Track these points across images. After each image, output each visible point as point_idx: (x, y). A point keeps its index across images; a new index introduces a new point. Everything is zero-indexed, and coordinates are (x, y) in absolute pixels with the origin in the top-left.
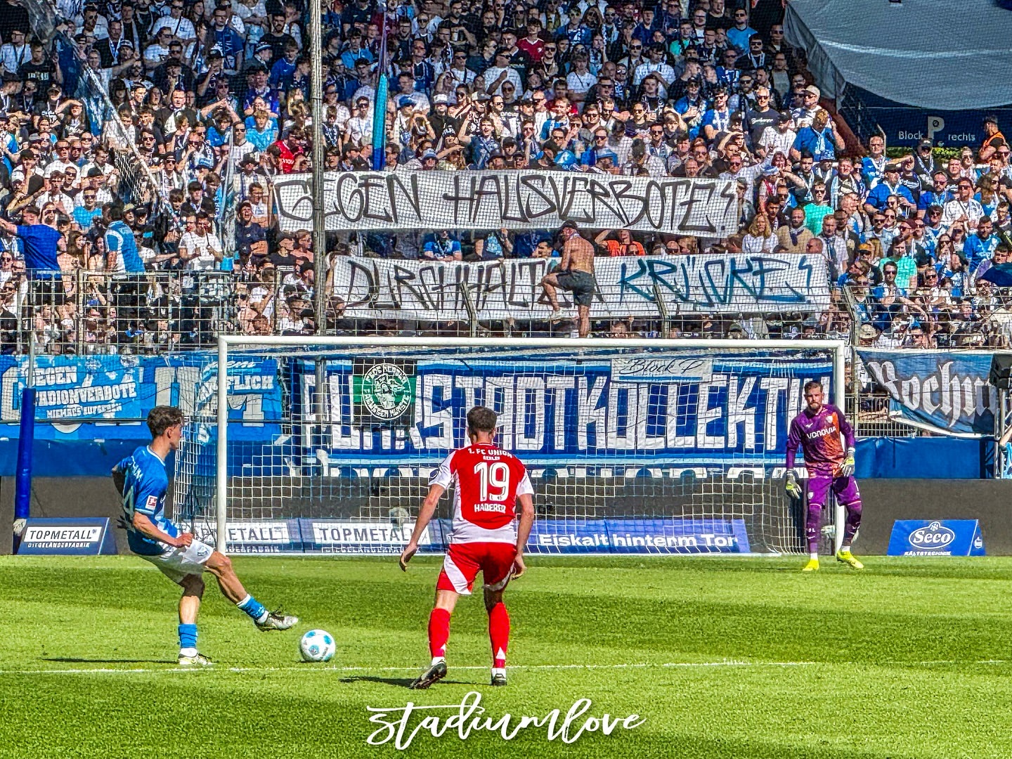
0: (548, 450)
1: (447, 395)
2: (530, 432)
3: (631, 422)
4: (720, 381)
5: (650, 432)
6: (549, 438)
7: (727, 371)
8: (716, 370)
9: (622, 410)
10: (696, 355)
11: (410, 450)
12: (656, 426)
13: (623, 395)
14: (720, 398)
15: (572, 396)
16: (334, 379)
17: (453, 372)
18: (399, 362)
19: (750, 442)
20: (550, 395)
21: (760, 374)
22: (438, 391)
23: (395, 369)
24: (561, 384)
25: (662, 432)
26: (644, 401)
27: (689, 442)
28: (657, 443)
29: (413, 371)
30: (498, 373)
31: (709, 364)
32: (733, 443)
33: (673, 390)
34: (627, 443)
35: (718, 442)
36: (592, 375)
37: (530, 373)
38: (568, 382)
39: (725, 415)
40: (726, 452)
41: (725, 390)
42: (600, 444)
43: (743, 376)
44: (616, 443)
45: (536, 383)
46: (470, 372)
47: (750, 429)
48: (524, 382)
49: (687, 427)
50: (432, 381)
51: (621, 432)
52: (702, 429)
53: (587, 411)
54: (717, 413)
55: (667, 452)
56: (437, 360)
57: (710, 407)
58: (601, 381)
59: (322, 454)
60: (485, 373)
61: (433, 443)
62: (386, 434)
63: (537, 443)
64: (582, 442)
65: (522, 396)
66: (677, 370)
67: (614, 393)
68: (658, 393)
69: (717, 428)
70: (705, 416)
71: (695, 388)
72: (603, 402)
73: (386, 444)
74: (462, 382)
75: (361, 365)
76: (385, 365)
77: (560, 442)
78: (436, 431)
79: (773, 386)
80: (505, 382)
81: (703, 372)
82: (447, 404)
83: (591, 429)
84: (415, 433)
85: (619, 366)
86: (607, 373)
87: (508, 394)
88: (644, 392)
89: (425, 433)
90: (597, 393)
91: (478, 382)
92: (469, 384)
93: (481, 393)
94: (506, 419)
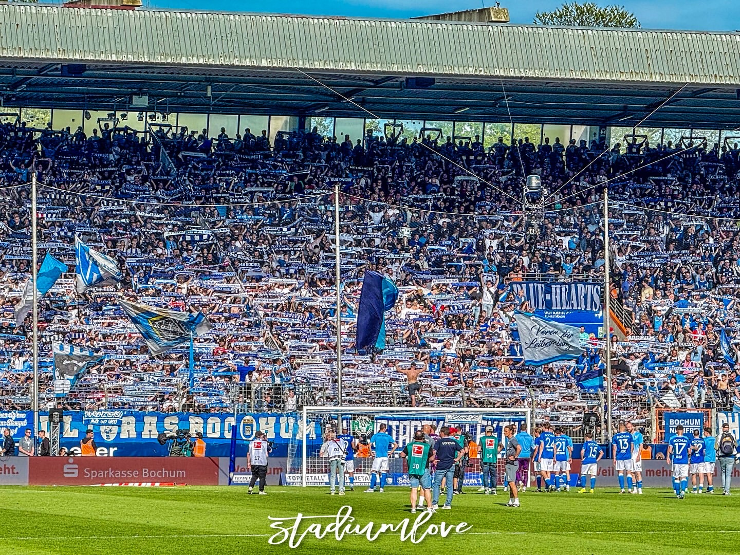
4: (485, 423)
7: (488, 420)
8: (484, 419)
10: (476, 414)
16: (345, 422)
17: (388, 419)
18: (369, 416)
21: (499, 421)
23: (367, 418)
29: (373, 419)
30: (405, 420)
31: (480, 417)
33: (468, 426)
37: (416, 419)
43: (493, 421)
45: (418, 423)
46: (395, 419)
48: (414, 423)
56: (381, 415)
57: (481, 432)
60: (399, 420)
66: (469, 419)
71: (476, 426)
74: (391, 423)
76: (364, 417)
79: (504, 425)
80: (407, 423)
81: (479, 420)
85: (448, 417)
86: (444, 420)
87: (408, 428)
91: (397, 423)
92: (394, 424)
93: (398, 427)
94: (407, 436)
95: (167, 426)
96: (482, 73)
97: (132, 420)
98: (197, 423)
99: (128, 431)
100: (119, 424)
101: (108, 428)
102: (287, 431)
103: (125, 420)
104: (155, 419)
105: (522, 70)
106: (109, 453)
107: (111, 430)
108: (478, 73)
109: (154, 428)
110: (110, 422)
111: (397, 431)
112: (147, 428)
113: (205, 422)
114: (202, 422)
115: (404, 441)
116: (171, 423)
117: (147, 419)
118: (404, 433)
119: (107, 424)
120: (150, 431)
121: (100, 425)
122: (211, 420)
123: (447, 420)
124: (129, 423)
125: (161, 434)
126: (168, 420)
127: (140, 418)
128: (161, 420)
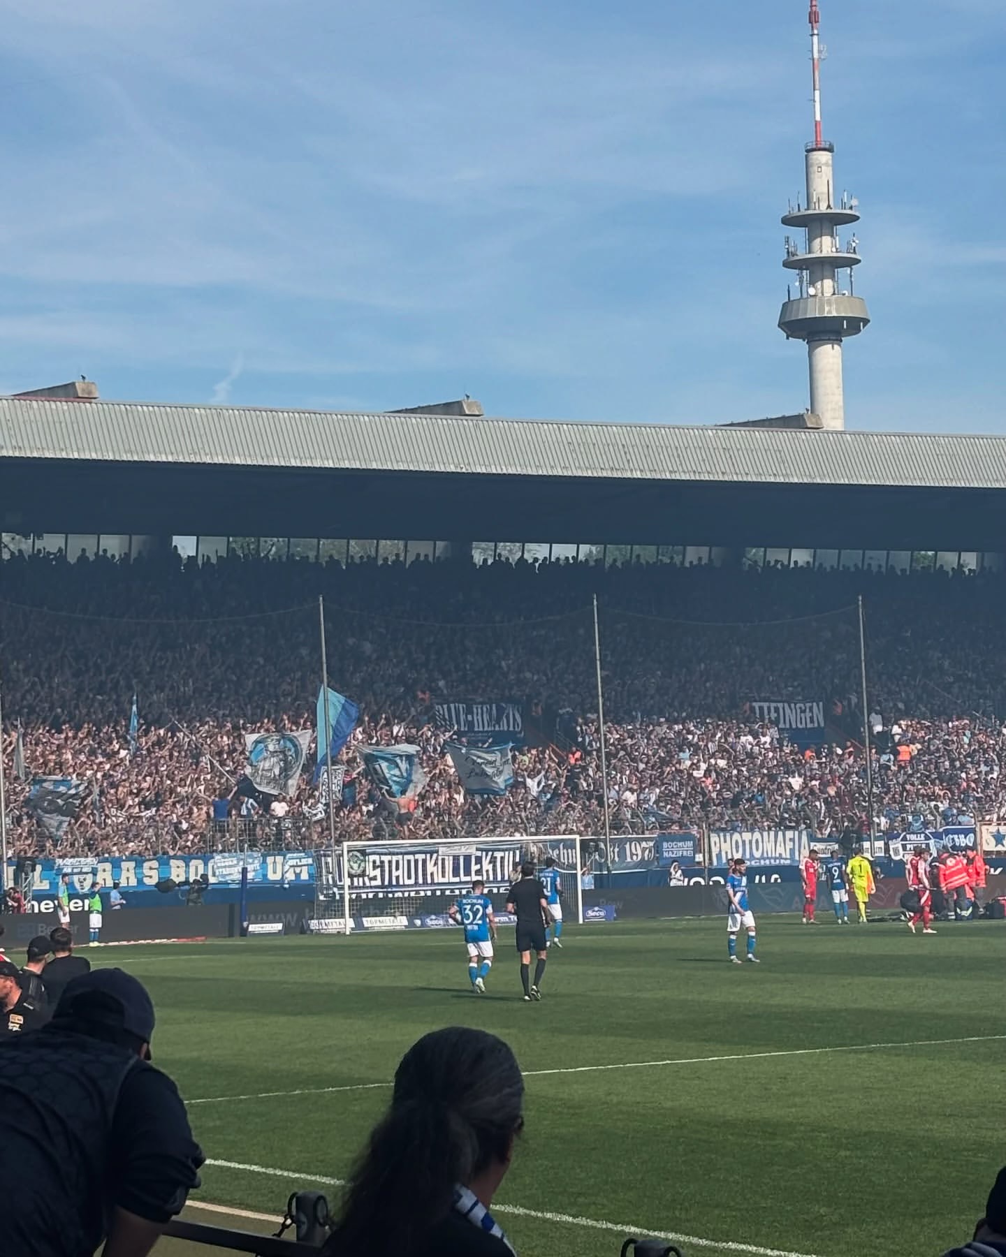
0: (416, 883)
1: (378, 863)
2: (409, 877)
3: (446, 871)
4: (479, 854)
5: (454, 876)
6: (416, 878)
7: (482, 850)
8: (477, 849)
9: (443, 867)
10: (469, 843)
11: (364, 887)
12: (456, 873)
13: (443, 860)
14: (479, 860)
15: (424, 861)
17: (380, 854)
19: (491, 878)
20: (416, 861)
21: (493, 851)
22: (374, 862)
23: (358, 854)
24: (420, 857)
25: (459, 876)
26: (451, 862)
27: (468, 879)
28: (457, 880)
29: (364, 853)
30: (398, 854)
31: (475, 847)
32: (485, 878)
33: (462, 858)
34: (446, 880)
36: (431, 853)
37: (408, 853)
38: (423, 856)
39: (481, 867)
41: (481, 858)
42: (436, 881)
44: (442, 880)
45: (411, 857)
47: (491, 873)
48: (407, 857)
49: (467, 873)
50: (372, 858)
51: (443, 876)
52: (473, 873)
53: (430, 868)
54: (478, 867)
55: (461, 883)
56: (373, 850)
57: (476, 864)
58: (435, 855)
60: (390, 854)
61: (374, 883)
62: (355, 879)
63: (412, 881)
64: (429, 881)
65: (406, 863)
66: (463, 851)
67: (440, 862)
68: (456, 858)
70: (474, 868)
71: (470, 856)
72: (436, 864)
73: (356, 884)
74: (383, 858)
77: (421, 881)
78: (375, 878)
79: (498, 855)
80: (400, 857)
81: (473, 851)
82: (378, 867)
83: (432, 874)
84: (366, 879)
85: (442, 850)
86: (437, 852)
87: (401, 862)
88: (451, 858)
89: (371, 879)
90: (433, 862)
91: (389, 858)
92: (386, 859)
93: (390, 862)
94: (400, 873)
95: (146, 872)
96: (464, 470)
97: (108, 866)
98: (178, 867)
99: (104, 880)
100: (94, 872)
101: (82, 877)
102: (275, 872)
103: (100, 867)
104: (132, 864)
105: (504, 467)
107: (85, 879)
108: (459, 470)
109: (132, 875)
110: (84, 870)
111: (390, 867)
112: (124, 874)
113: (187, 866)
114: (184, 865)
115: (397, 878)
116: (151, 868)
117: (124, 865)
118: (397, 869)
119: (81, 873)
120: (128, 878)
122: (193, 863)
123: (440, 853)
124: (104, 870)
125: (140, 881)
126: (146, 865)
127: (116, 864)
128: (139, 865)
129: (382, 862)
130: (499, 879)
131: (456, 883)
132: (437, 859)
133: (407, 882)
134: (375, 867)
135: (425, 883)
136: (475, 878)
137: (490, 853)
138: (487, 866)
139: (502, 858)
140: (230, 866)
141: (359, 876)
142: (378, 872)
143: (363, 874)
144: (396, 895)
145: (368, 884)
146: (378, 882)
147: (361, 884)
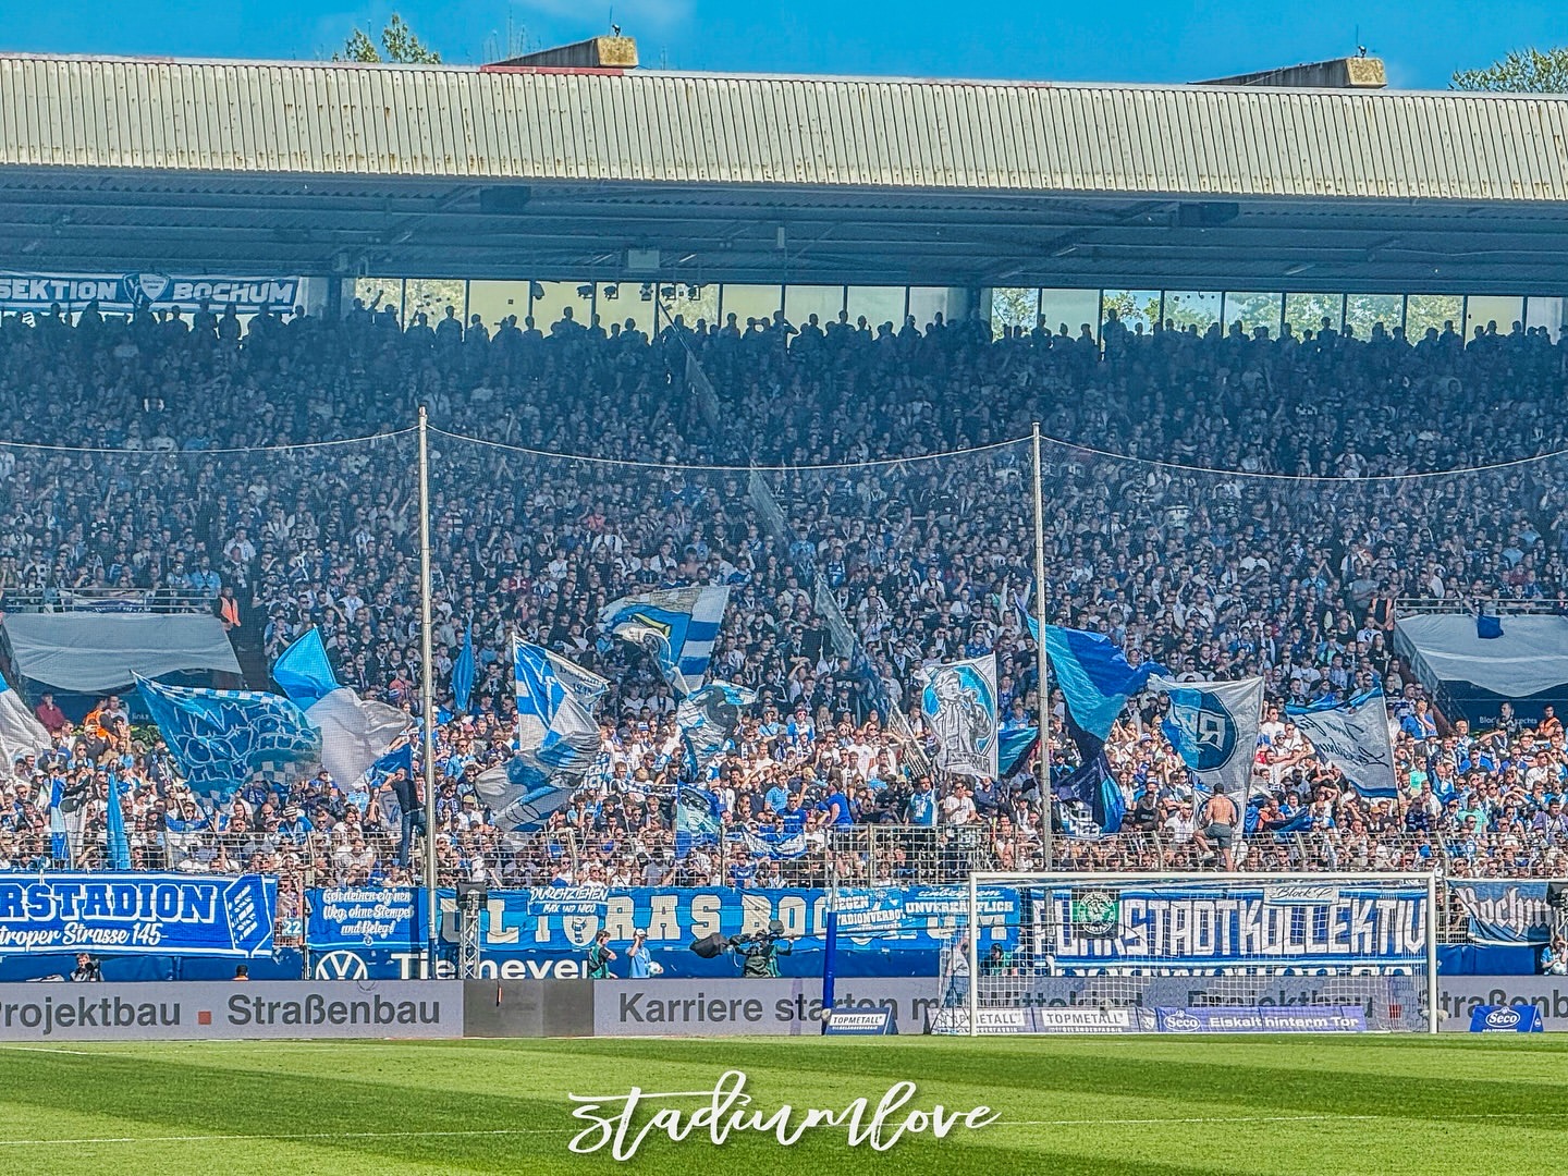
0: (1218, 955)
1: (1142, 915)
2: (1204, 942)
3: (1279, 935)
4: (1345, 903)
5: (1294, 942)
6: (1219, 948)
7: (1350, 896)
8: (1342, 895)
9: (1272, 926)
10: (1325, 884)
11: (1115, 956)
12: (1298, 936)
13: (1273, 912)
14: (1345, 916)
15: (1235, 915)
16: (1059, 904)
17: (1147, 898)
19: (1368, 949)
20: (1218, 915)
21: (1375, 898)
22: (1135, 912)
23: (1105, 898)
24: (1227, 906)
25: (1302, 941)
26: (1288, 919)
27: (1321, 948)
28: (1299, 949)
30: (1179, 898)
31: (1336, 891)
32: (1355, 949)
33: (1310, 911)
34: (1276, 950)
35: (1344, 948)
36: (1250, 899)
37: (1202, 897)
38: (1232, 905)
39: (1349, 929)
40: (1350, 956)
41: (1349, 910)
42: (1256, 951)
43: (1363, 898)
44: (1270, 950)
45: (1209, 905)
46: (1159, 898)
47: (1368, 939)
48: (1199, 905)
49: (1321, 937)
50: (1131, 904)
51: (1272, 942)
52: (1332, 938)
53: (1246, 926)
54: (1344, 926)
55: (1306, 956)
56: (1133, 889)
57: (1338, 922)
58: (1256, 904)
59: (1050, 960)
60: (1170, 899)
61: (1132, 950)
62: (1097, 943)
63: (1210, 950)
64: (1243, 949)
65: (1197, 915)
66: (1313, 896)
67: (1266, 914)
68: (1298, 913)
69: (1344, 938)
70: (1334, 928)
71: (1326, 909)
72: (1258, 919)
73: (1098, 952)
74: (1153, 905)
75: (1078, 894)
76: (1097, 894)
77: (1226, 949)
78: (1134, 942)
79: (1386, 906)
80: (1186, 905)
82: (1143, 921)
83: (1250, 939)
84: (1118, 942)
85: (1270, 892)
86: (1261, 898)
87: (1188, 914)
88: (1289, 911)
89: (1127, 943)
90: (1253, 913)
91: (1164, 905)
92: (1159, 907)
93: (1167, 913)
94: (1185, 932)
95: (697, 915)
96: (1332, 192)
97: (627, 903)
98: (757, 909)
99: (620, 927)
100: (601, 912)
101: (579, 921)
103: (613, 904)
104: (673, 901)
105: (1414, 185)
106: (580, 972)
107: (584, 925)
108: (1322, 192)
109: (671, 919)
110: (582, 909)
111: (1166, 922)
112: (657, 919)
113: (775, 907)
114: (769, 905)
115: (1181, 942)
116: (706, 909)
117: (657, 902)
118: (1181, 925)
119: (575, 913)
120: (663, 926)
121: (561, 913)
122: (786, 902)
124: (620, 910)
125: (686, 931)
126: (699, 902)
127: (642, 901)
128: (685, 903)
129: (1151, 915)
130: (1384, 950)
131: (1299, 957)
132: (1260, 912)
133: (1199, 950)
134: (1136, 921)
135: (1235, 955)
136: (1334, 948)
137: (1369, 903)
138: (1360, 925)
139: (1393, 914)
140: (855, 911)
141: (1103, 937)
142: (1142, 930)
143: (1111, 935)
144: (1177, 973)
145: (1121, 952)
146: (1143, 950)
147: (1108, 952)
